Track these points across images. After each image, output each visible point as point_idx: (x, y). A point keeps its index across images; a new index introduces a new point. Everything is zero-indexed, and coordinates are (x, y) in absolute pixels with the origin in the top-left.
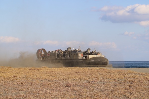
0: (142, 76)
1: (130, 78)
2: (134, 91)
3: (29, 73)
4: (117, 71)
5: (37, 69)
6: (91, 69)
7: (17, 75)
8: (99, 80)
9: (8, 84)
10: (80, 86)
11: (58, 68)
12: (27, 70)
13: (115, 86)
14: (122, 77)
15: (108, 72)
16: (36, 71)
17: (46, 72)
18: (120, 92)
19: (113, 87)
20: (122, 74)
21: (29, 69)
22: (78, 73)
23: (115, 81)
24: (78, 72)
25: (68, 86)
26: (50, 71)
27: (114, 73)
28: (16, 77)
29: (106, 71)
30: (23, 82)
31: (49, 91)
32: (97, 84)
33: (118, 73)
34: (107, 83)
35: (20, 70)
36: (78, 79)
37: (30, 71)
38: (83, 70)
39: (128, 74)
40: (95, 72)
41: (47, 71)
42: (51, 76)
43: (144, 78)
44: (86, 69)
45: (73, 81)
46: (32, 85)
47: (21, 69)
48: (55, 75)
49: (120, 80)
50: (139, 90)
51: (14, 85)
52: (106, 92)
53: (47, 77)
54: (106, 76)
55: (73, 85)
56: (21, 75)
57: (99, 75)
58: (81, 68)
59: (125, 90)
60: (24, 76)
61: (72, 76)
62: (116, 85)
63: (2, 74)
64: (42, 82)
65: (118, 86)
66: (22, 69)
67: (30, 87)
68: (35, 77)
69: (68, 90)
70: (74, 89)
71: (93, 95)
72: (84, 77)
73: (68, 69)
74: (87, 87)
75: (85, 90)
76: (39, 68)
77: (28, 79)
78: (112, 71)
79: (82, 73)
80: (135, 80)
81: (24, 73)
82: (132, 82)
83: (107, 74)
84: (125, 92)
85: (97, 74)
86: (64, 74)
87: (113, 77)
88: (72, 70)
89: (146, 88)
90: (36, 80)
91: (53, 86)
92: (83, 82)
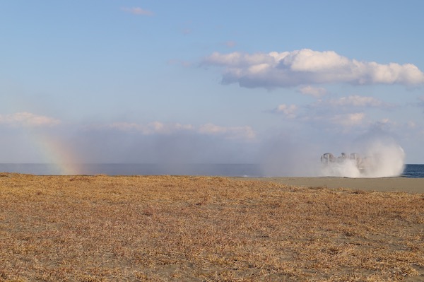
0: (295, 193)
1: (272, 196)
2: (278, 224)
3: (70, 187)
4: (247, 183)
7: (44, 191)
8: (210, 200)
9: (26, 210)
10: (170, 213)
11: (129, 178)
13: (241, 213)
14: (257, 194)
15: (230, 186)
17: (103, 186)
18: (250, 226)
19: (238, 215)
20: (256, 190)
22: (169, 188)
23: (242, 202)
24: (169, 186)
25: (148, 214)
26: (112, 184)
27: (241, 187)
28: (42, 196)
29: (225, 183)
30: (56, 205)
31: (108, 223)
32: (206, 209)
33: (248, 187)
34: (226, 208)
35: (50, 181)
36: (168, 199)
37: (72, 182)
39: (269, 189)
40: (203, 186)
41: (105, 182)
42: (114, 194)
43: (299, 197)
45: (157, 204)
46: (73, 210)
48: (121, 192)
49: (251, 201)
50: (288, 221)
51: (38, 210)
52: (224, 225)
53: (105, 196)
54: (225, 194)
55: (158, 212)
56: (53, 192)
57: (210, 192)
59: (260, 222)
60: (59, 193)
61: (156, 193)
62: (244, 212)
63: (15, 189)
64: (94, 205)
65: (248, 214)
67: (70, 215)
68: (81, 196)
69: (147, 220)
70: (158, 220)
71: (197, 231)
72: (180, 196)
73: (148, 179)
74: (186, 215)
75: (181, 222)
77: (67, 199)
78: (238, 183)
79: (177, 188)
80: (281, 202)
81: (58, 188)
82: (276, 205)
83: (226, 190)
84: (261, 225)
85: (207, 190)
86: (140, 190)
87: (238, 196)
88: (156, 181)
89: (303, 217)
90: (83, 201)
91: (117, 213)
92: (179, 204)
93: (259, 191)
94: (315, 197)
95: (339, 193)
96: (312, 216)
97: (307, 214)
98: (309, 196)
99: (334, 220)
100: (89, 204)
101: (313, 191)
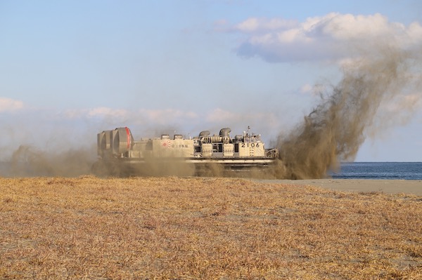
0: (341, 200)
1: (310, 204)
2: (320, 240)
3: (48, 192)
4: (277, 187)
5: (69, 182)
6: (210, 183)
7: (14, 197)
8: (231, 209)
10: (179, 225)
11: (124, 180)
12: (42, 184)
13: (272, 225)
14: (291, 202)
15: (255, 190)
16: (64, 186)
17: (91, 190)
18: (283, 243)
19: (267, 228)
20: (289, 195)
21: (46, 181)
22: (177, 193)
23: (272, 212)
24: (177, 190)
25: (149, 227)
26: (102, 188)
27: (270, 192)
28: (11, 203)
29: (249, 186)
30: (30, 215)
31: (98, 239)
32: (225, 221)
33: (279, 192)
34: (251, 219)
35: (22, 185)
36: (176, 207)
37: (50, 186)
38: (190, 184)
39: (307, 194)
40: (220, 190)
41: (94, 186)
42: (105, 201)
43: (347, 205)
44: (197, 182)
45: (162, 214)
46: (53, 222)
47: (26, 182)
48: (115, 198)
49: (284, 210)
50: (334, 237)
51: (6, 223)
52: (249, 241)
53: (94, 204)
54: (249, 201)
55: (163, 224)
56: (26, 199)
57: (230, 198)
58: (185, 180)
59: (297, 237)
60: (34, 200)
61: (160, 200)
62: (275, 224)
64: (80, 215)
65: (280, 227)
66: (28, 182)
67: (49, 229)
68: (62, 203)
69: (149, 236)
70: (163, 235)
71: (214, 249)
72: (191, 204)
73: (149, 181)
74: (200, 228)
75: (193, 238)
76: (73, 180)
77: (45, 208)
78: (265, 187)
79: (187, 193)
80: (323, 212)
81: (32, 193)
82: (317, 216)
83: (251, 196)
84: (298, 242)
85: (225, 196)
86: (139, 196)
87: (266, 203)
88: (159, 185)
89: (353, 231)
90: (65, 210)
91: (110, 226)
92: (190, 215)
93: (294, 197)
94: (367, 205)
95: (400, 201)
96: (365, 231)
97: (358, 227)
98: (360, 203)
99: (395, 236)
100: (74, 215)
101: (365, 197)
